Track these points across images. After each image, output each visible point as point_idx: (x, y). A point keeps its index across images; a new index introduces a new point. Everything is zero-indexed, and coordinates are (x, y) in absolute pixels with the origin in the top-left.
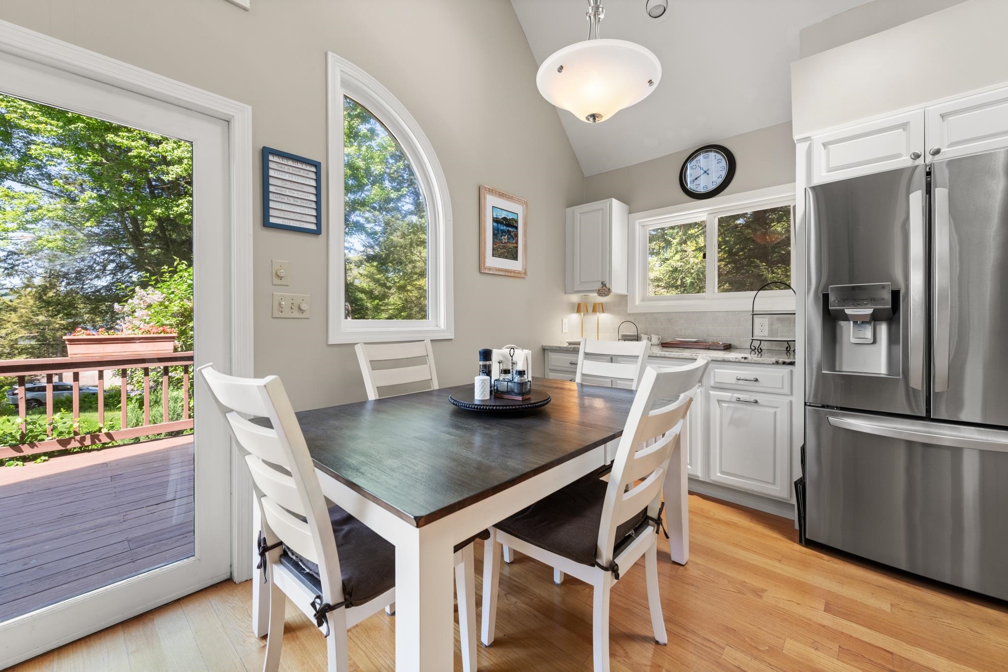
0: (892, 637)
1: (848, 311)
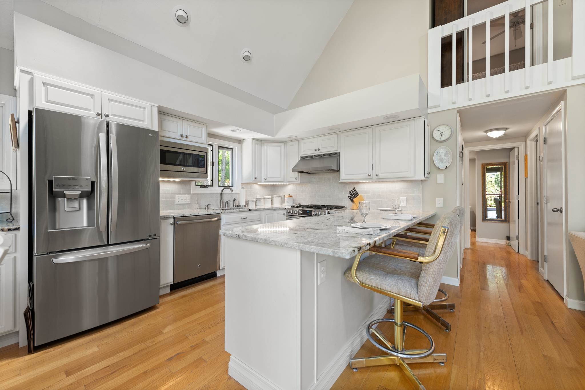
0: (105, 360)
1: (66, 192)
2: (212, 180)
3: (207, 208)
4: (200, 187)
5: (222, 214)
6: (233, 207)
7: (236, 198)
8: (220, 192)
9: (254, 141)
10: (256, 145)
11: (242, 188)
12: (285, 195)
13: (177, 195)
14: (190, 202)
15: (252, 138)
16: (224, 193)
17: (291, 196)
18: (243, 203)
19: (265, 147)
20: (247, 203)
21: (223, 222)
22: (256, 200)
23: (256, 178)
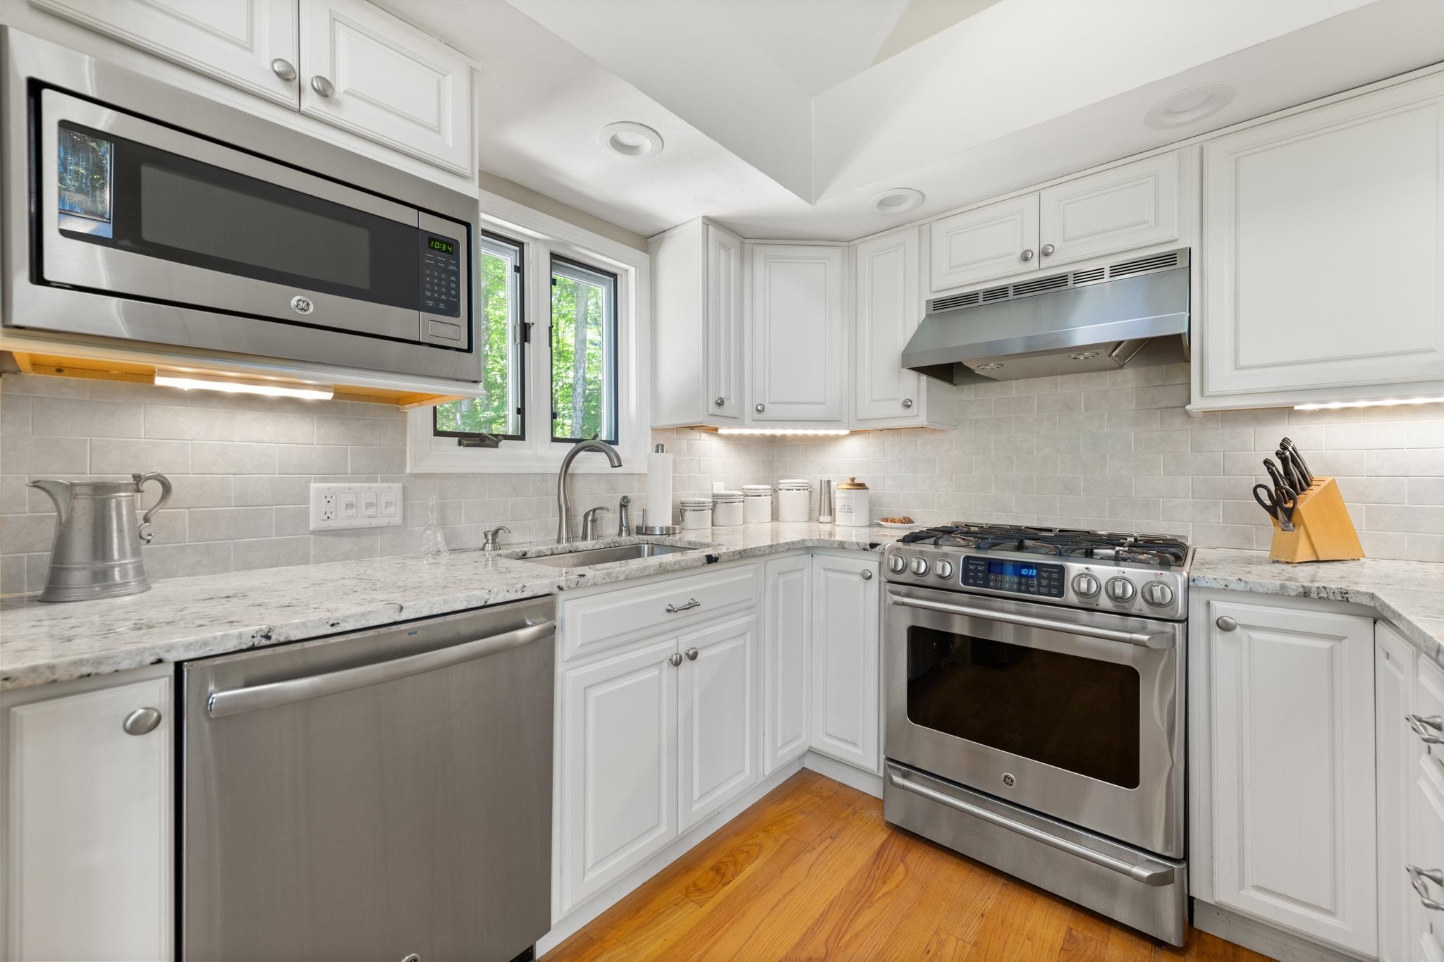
2: (521, 411)
3: (489, 547)
4: (460, 444)
5: (562, 597)
6: (620, 534)
7: (629, 495)
8: (557, 467)
9: (711, 229)
10: (723, 252)
11: (659, 448)
12: (829, 482)
13: (316, 481)
14: (398, 520)
15: (704, 217)
16: (578, 471)
17: (861, 486)
18: (661, 518)
19: (759, 266)
20: (679, 513)
21: (565, 648)
22: (715, 503)
23: (720, 403)
